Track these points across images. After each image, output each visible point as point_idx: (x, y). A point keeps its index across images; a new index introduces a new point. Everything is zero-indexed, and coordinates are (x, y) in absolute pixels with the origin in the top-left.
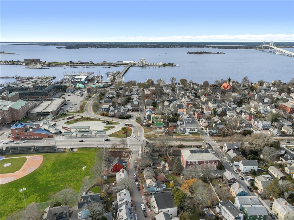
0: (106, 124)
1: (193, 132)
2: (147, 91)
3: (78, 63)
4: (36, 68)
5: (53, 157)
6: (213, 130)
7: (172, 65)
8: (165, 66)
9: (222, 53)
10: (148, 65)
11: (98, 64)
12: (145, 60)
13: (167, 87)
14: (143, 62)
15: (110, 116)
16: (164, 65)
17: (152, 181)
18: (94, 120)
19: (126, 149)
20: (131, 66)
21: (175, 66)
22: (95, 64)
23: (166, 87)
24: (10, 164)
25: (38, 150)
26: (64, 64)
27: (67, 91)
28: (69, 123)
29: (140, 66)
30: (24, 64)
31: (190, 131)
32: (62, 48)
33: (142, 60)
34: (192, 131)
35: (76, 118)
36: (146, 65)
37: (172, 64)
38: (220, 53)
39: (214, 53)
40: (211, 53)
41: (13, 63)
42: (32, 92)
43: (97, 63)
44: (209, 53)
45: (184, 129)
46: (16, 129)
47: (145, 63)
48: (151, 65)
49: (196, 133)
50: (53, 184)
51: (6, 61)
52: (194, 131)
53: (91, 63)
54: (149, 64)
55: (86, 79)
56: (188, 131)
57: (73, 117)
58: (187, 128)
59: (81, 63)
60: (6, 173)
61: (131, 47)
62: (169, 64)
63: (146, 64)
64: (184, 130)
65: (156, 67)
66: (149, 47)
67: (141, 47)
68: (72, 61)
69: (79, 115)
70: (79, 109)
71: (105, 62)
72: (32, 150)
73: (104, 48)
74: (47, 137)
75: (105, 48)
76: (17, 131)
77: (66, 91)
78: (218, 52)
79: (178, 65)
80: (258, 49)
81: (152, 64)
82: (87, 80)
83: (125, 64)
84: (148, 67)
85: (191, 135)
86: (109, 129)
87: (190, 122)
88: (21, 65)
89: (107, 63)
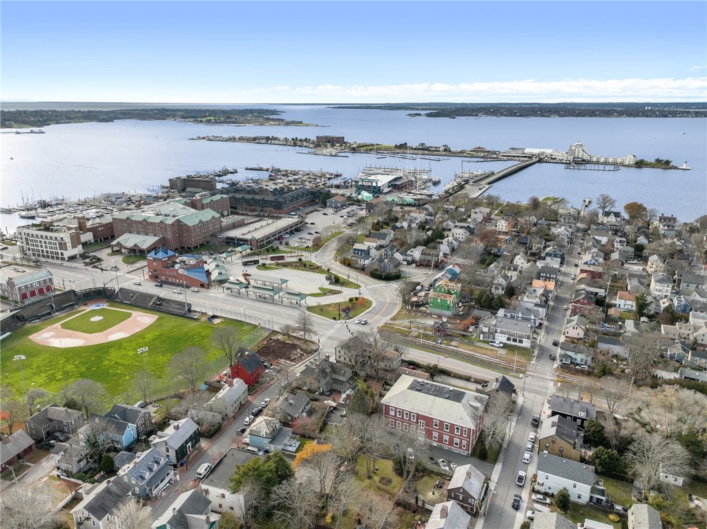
0: (330, 284)
1: (517, 344)
2: (501, 225)
3: (415, 149)
4: (325, 155)
5: (172, 322)
6: (576, 353)
7: (665, 164)
8: (639, 167)
10: (589, 162)
11: (461, 154)
12: (585, 148)
13: (569, 219)
14: (576, 153)
15: (356, 268)
16: (640, 164)
17: (264, 423)
18: (317, 270)
19: (311, 344)
20: (540, 161)
21: (676, 168)
22: (454, 153)
23: (564, 219)
24: (102, 318)
25: (160, 305)
26: (387, 149)
27: (328, 204)
28: (266, 268)
29: (563, 163)
30: (312, 146)
31: (509, 339)
32: (419, 115)
33: (573, 148)
34: (515, 340)
35: (288, 260)
36: (584, 162)
37: (668, 162)
41: (295, 143)
42: (267, 198)
43: (459, 150)
45: (489, 330)
46: (155, 260)
47: (580, 156)
48: (598, 163)
49: (525, 349)
50: (118, 371)
51: (286, 140)
52: (521, 342)
53: (445, 150)
54: (594, 159)
55: (389, 182)
56: (501, 338)
57: (282, 258)
58: (499, 330)
59: (424, 150)
60: (82, 332)
61: (591, 116)
62: (657, 160)
63: (585, 158)
64: (489, 333)
65: (607, 167)
66: (647, 116)
67: (622, 115)
68: (406, 144)
69: (300, 254)
70: (310, 244)
71: (479, 148)
72: (150, 304)
73: (518, 116)
74: (199, 285)
75: (521, 116)
76: (155, 264)
77: (326, 205)
79: (684, 167)
81: (602, 160)
82: (392, 185)
83: (525, 157)
84: (589, 166)
85: (503, 352)
86: (325, 294)
87: (533, 317)
88: (306, 147)
89: (485, 152)
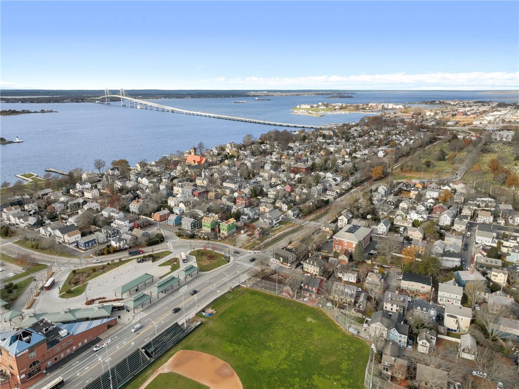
0: (153, 261)
9: (51, 111)
21: (10, 142)
31: (276, 221)
38: (48, 112)
39: (35, 112)
40: (28, 112)
44: (24, 112)
46: (32, 349)
49: (281, 221)
58: (274, 218)
74: (106, 328)
76: (33, 354)
78: (43, 110)
79: (17, 141)
80: (98, 102)
85: (283, 226)
